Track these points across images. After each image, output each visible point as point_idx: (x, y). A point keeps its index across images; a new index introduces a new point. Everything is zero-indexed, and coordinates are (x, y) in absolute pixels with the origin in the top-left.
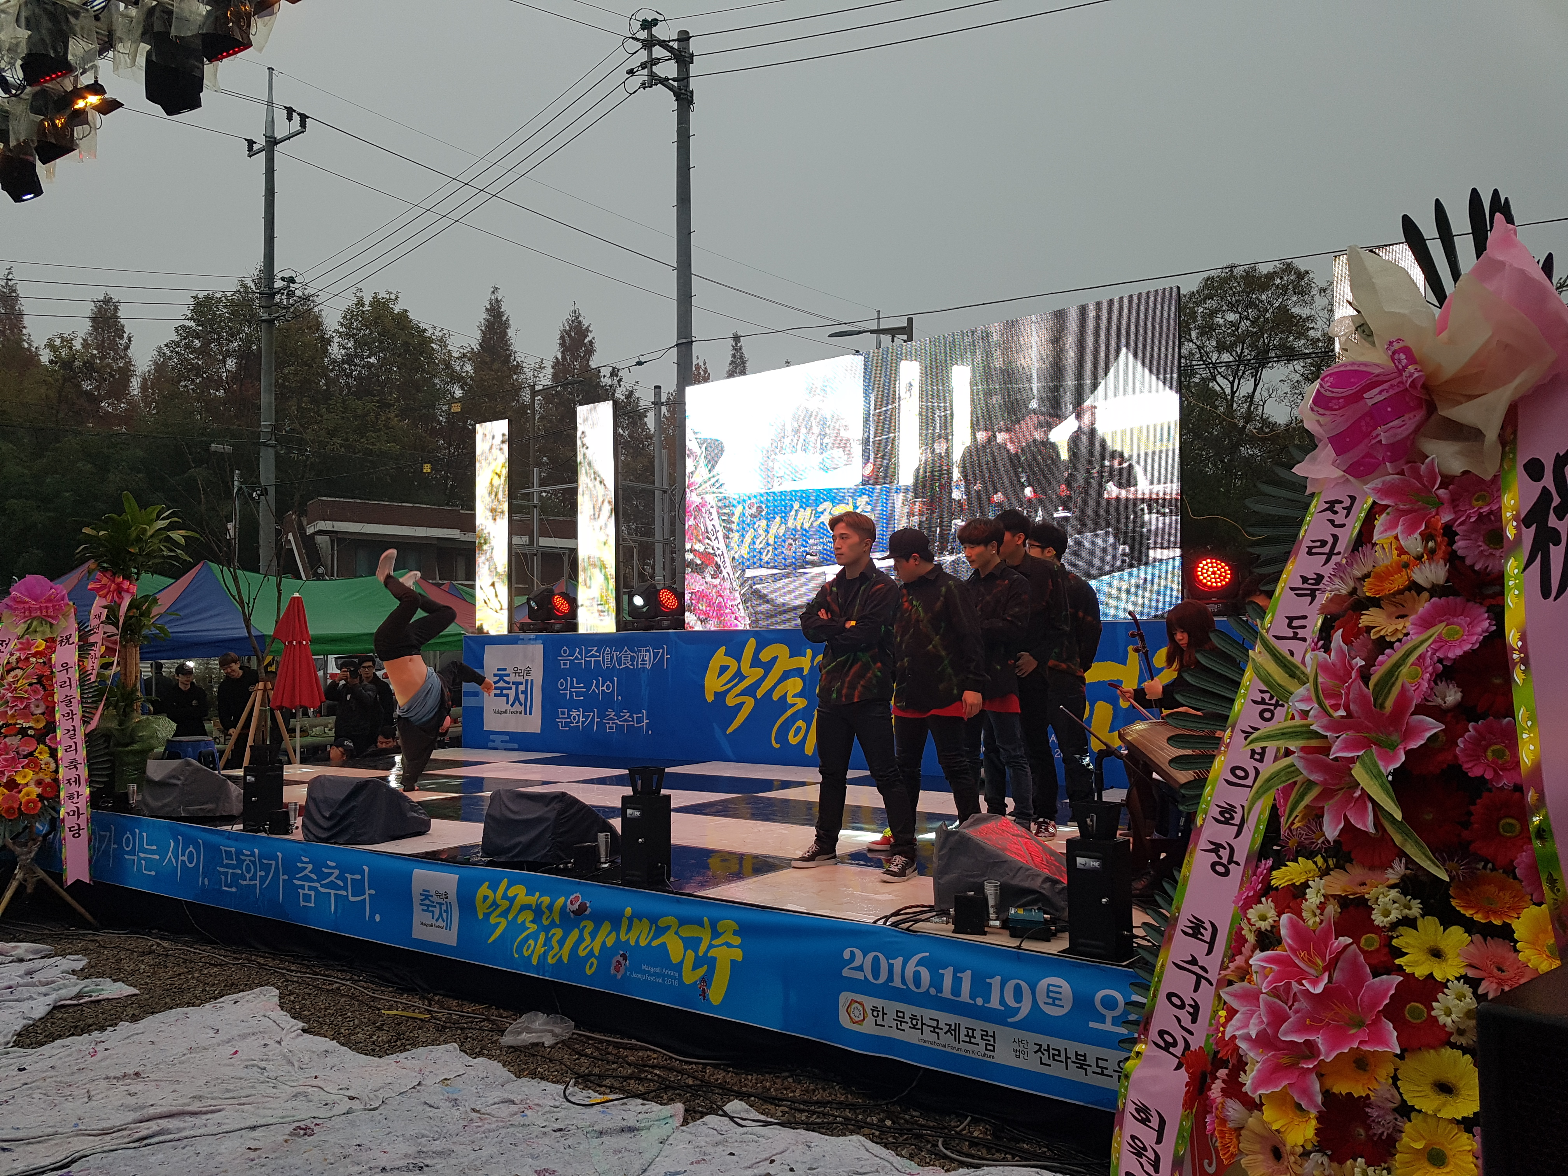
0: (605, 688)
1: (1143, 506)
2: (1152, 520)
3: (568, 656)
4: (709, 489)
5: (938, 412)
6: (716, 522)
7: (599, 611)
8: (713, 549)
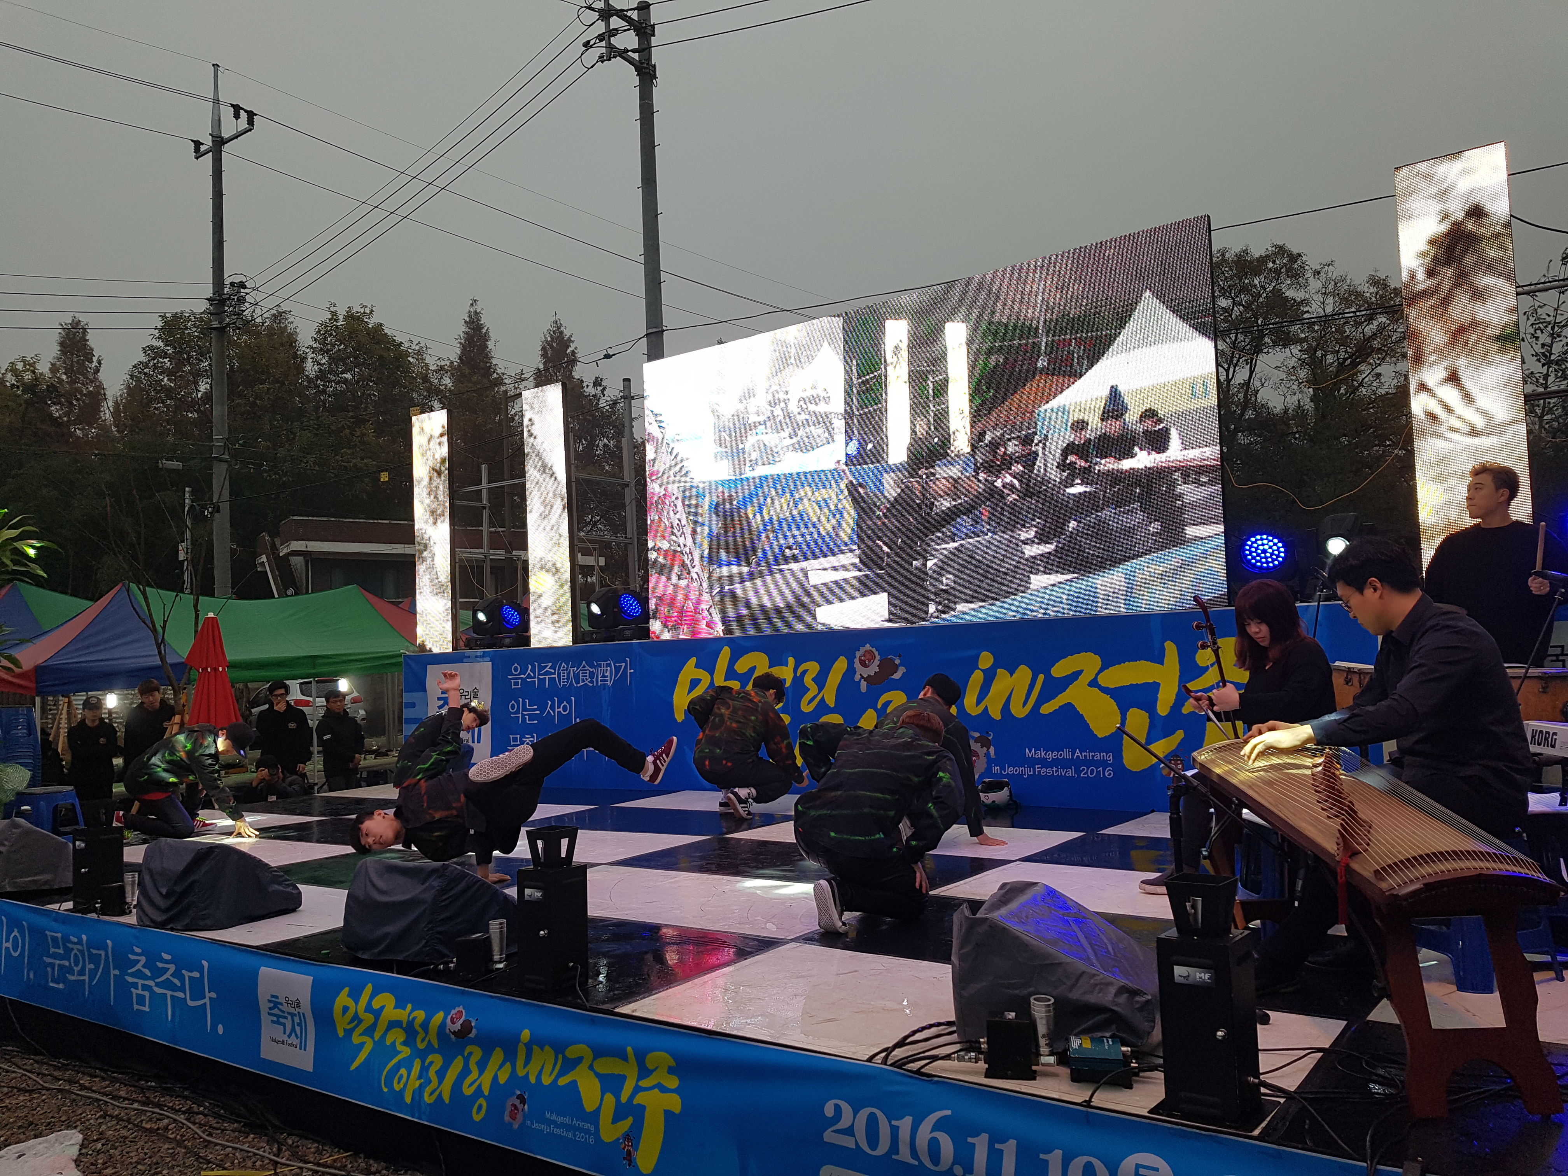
0: (561, 710)
1: (1177, 475)
2: (1189, 492)
3: (519, 674)
4: (672, 478)
5: (931, 378)
6: (682, 515)
7: (553, 622)
8: (679, 546)
